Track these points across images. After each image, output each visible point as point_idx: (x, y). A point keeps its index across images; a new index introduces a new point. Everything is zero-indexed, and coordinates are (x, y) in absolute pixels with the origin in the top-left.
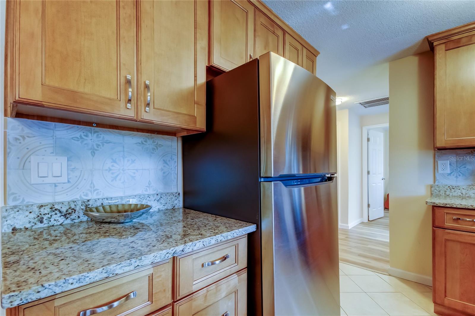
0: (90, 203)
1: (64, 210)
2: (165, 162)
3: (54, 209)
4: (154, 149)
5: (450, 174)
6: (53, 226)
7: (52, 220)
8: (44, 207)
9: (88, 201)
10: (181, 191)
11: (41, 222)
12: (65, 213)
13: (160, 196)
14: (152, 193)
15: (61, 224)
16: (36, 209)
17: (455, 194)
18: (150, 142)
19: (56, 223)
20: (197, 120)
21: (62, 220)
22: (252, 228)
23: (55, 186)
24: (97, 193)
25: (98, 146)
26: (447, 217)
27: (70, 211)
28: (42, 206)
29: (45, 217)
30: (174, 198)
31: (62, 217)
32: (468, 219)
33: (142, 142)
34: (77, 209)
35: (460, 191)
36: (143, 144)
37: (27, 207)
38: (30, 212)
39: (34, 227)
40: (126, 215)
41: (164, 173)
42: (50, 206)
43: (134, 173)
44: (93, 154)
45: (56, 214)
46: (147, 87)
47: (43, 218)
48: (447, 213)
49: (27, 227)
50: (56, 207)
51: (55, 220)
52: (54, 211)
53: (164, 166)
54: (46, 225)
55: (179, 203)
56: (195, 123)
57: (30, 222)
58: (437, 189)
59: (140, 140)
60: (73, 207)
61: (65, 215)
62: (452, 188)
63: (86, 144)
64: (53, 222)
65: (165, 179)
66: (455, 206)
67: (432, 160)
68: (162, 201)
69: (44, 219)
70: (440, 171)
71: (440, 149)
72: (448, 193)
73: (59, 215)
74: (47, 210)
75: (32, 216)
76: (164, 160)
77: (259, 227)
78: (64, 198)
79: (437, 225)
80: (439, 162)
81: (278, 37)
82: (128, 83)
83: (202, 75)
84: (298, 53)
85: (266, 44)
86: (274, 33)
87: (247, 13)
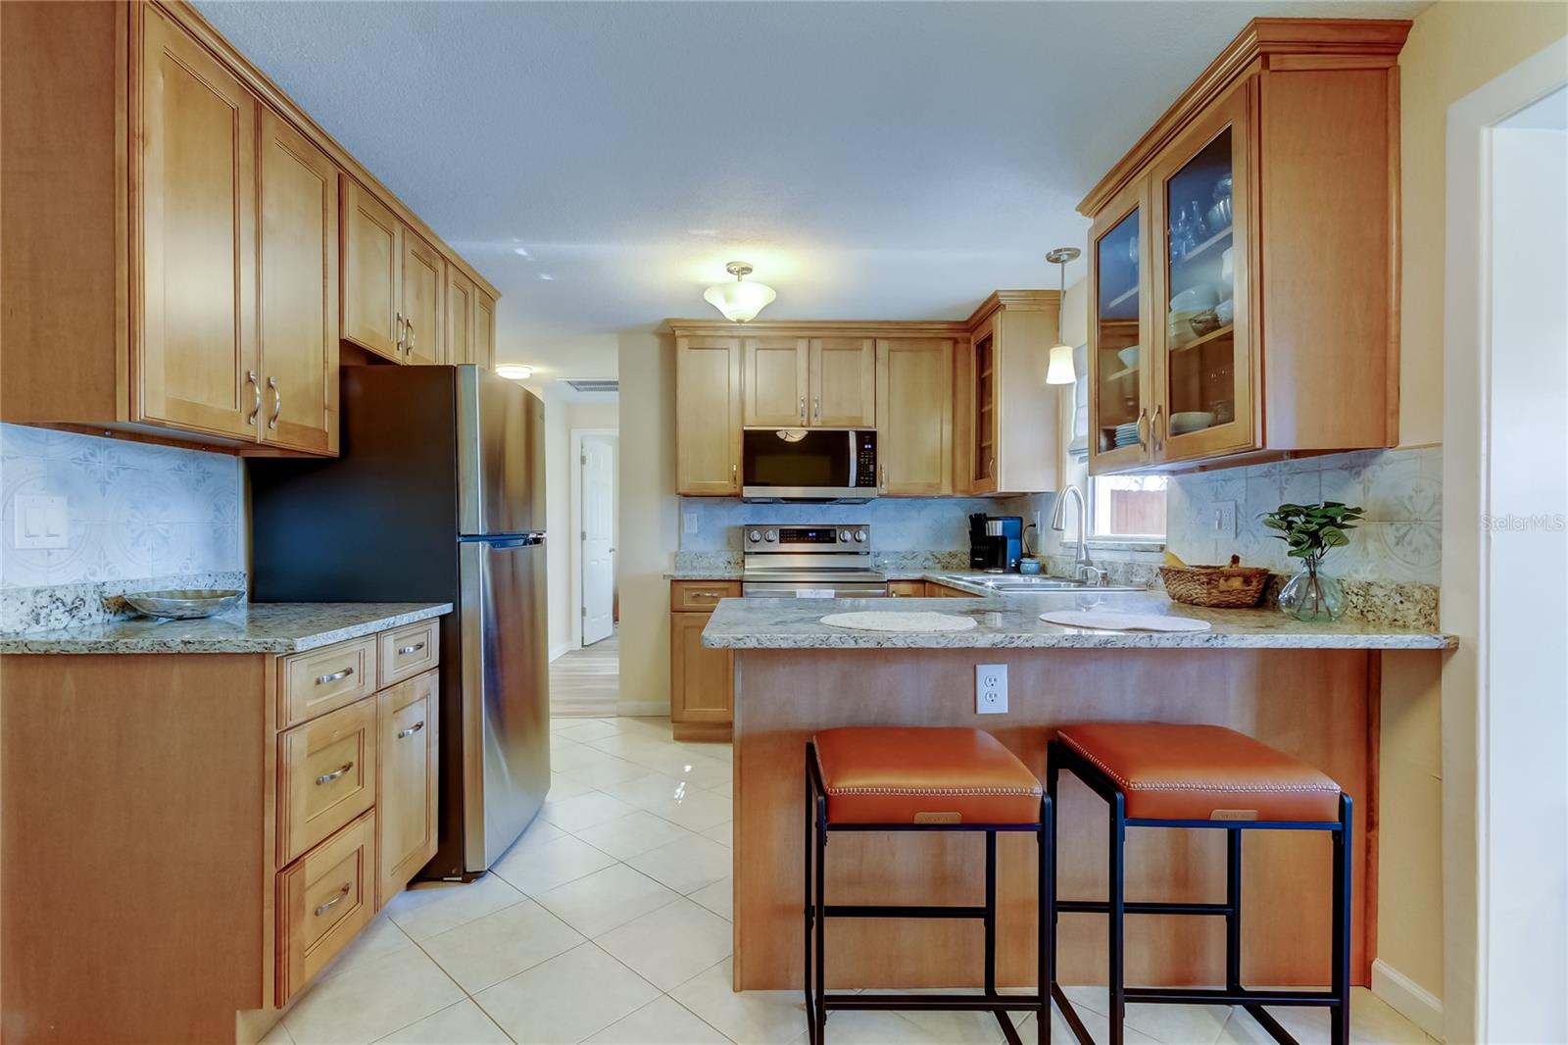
1: (68, 600)
2: (218, 509)
3: (54, 599)
4: (198, 481)
5: (696, 535)
6: (54, 630)
7: (52, 618)
8: (41, 594)
9: (104, 584)
10: (244, 567)
11: (37, 622)
12: (70, 606)
15: (65, 628)
16: (29, 597)
17: (702, 564)
18: (192, 466)
20: (330, 438)
21: (65, 619)
22: (447, 608)
23: (49, 554)
25: (110, 474)
26: (686, 595)
27: (77, 603)
28: (38, 592)
29: (43, 612)
30: (237, 584)
31: (67, 614)
32: (710, 595)
33: (179, 466)
34: (88, 599)
35: (708, 560)
36: (181, 470)
37: (18, 591)
38: (22, 603)
39: (27, 632)
41: (215, 531)
42: (49, 593)
43: (167, 531)
44: (103, 491)
45: (58, 608)
46: (272, 387)
47: (39, 614)
48: (686, 588)
49: (18, 631)
50: (57, 594)
51: (57, 619)
52: (54, 603)
53: (216, 518)
54: (44, 629)
56: (326, 443)
57: (21, 622)
58: (682, 555)
59: (175, 463)
60: (81, 596)
61: (70, 611)
62: (699, 556)
63: (92, 471)
64: (53, 624)
65: (217, 543)
66: (694, 578)
67: (676, 512)
69: (41, 617)
70: (686, 531)
71: (686, 496)
72: (694, 564)
73: (62, 609)
74: (43, 600)
75: (25, 609)
76: (216, 506)
77: (458, 607)
78: (66, 576)
79: (676, 607)
80: (686, 516)
81: (437, 271)
82: (250, 383)
83: (334, 358)
84: (467, 298)
85: (419, 290)
86: (430, 266)
87: (392, 237)
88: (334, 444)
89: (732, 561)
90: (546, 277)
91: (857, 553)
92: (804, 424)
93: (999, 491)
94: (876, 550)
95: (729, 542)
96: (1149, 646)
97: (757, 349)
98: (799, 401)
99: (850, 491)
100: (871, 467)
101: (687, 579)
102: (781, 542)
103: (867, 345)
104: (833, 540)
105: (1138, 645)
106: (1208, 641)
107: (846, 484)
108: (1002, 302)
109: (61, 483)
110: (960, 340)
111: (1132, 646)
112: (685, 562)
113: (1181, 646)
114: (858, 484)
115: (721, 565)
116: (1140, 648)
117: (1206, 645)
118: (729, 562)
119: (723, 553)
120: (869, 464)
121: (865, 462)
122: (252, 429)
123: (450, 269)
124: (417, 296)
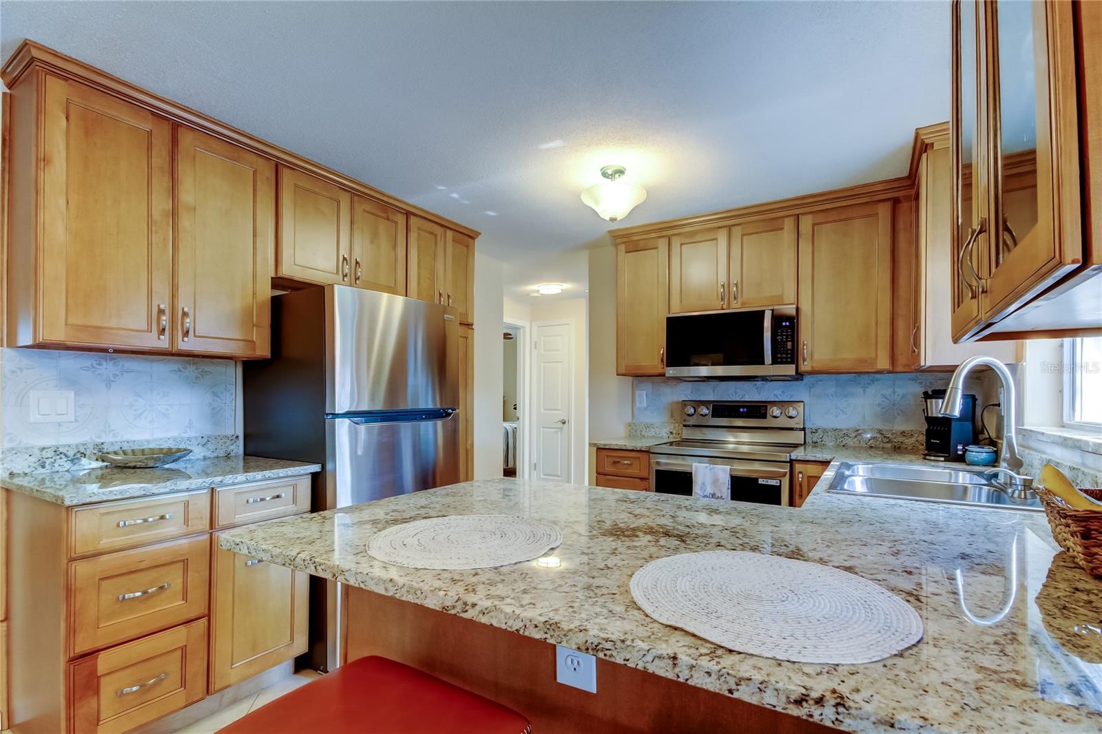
0: (105, 446)
1: (71, 454)
2: (215, 394)
3: (58, 453)
4: (197, 378)
5: (646, 409)
6: (57, 472)
7: (56, 465)
8: (46, 450)
9: (102, 444)
10: (240, 432)
11: (43, 467)
12: (72, 457)
13: (206, 441)
14: (194, 435)
15: (67, 471)
16: (37, 452)
17: (650, 434)
18: (191, 368)
19: (61, 469)
20: (257, 346)
21: (68, 465)
22: (316, 468)
23: (59, 425)
24: (114, 435)
25: (115, 376)
26: (608, 461)
27: (78, 455)
28: (44, 448)
29: (48, 462)
30: (229, 443)
31: (69, 462)
32: (626, 462)
33: (179, 369)
34: (88, 453)
35: (654, 430)
36: (181, 371)
37: (27, 448)
38: (30, 455)
39: (34, 473)
40: (157, 457)
41: (213, 409)
42: (54, 449)
43: (167, 410)
44: (109, 386)
45: (61, 458)
46: (185, 314)
47: (45, 462)
48: (608, 456)
49: (26, 472)
50: (61, 450)
51: (60, 465)
52: (58, 455)
53: (214, 400)
54: (48, 471)
55: (238, 448)
56: (254, 349)
57: (30, 467)
58: (634, 427)
59: (175, 367)
60: (82, 451)
61: (72, 461)
62: (647, 426)
63: (99, 374)
64: (57, 468)
65: (215, 416)
67: (630, 389)
68: (209, 445)
69: (47, 464)
70: (638, 405)
71: (638, 376)
72: (643, 433)
73: (65, 459)
74: (50, 453)
75: (33, 459)
76: (213, 392)
77: (323, 467)
78: (71, 439)
79: (600, 471)
80: (637, 393)
81: (396, 223)
82: (161, 312)
83: (266, 292)
84: (436, 239)
85: (374, 237)
86: (388, 219)
87: (338, 202)
88: (263, 350)
89: (675, 432)
90: (492, 214)
91: (792, 429)
92: (725, 307)
93: (922, 364)
94: (813, 427)
95: (672, 416)
96: (670, 675)
97: (682, 244)
98: (719, 285)
99: (768, 369)
100: (789, 344)
101: (607, 447)
102: (713, 416)
103: (789, 224)
104: (764, 416)
105: (652, 668)
106: (799, 702)
107: (762, 362)
108: (927, 141)
109: (69, 382)
110: (902, 199)
111: (640, 667)
112: (636, 431)
113: (736, 695)
114: (775, 362)
115: (665, 434)
116: (653, 675)
117: (794, 711)
118: (671, 433)
119: (666, 425)
120: (787, 341)
121: (782, 339)
122: (164, 343)
123: (413, 219)
124: (372, 242)
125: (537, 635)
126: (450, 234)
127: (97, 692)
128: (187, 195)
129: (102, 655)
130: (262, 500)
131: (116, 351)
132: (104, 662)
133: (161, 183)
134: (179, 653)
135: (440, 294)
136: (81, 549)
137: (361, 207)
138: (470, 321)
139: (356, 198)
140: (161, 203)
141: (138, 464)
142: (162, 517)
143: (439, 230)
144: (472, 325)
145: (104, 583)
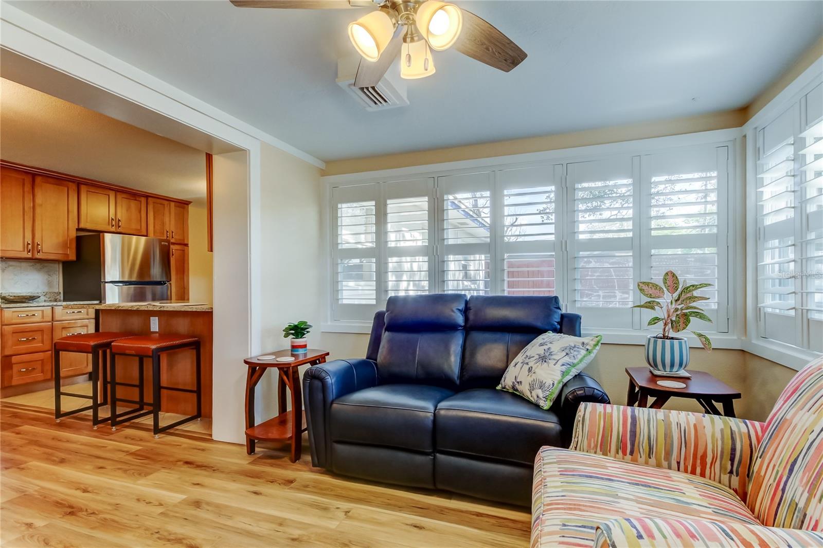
2: (49, 275)
4: (41, 268)
10: (61, 290)
13: (46, 293)
14: (40, 291)
18: (38, 265)
20: (69, 256)
24: (6, 290)
25: (6, 268)
30: (56, 295)
40: (28, 298)
41: (48, 281)
43: (28, 281)
46: (38, 245)
53: (49, 278)
55: (60, 297)
65: (50, 284)
68: (47, 296)
77: (100, 301)
81: (140, 201)
82: (28, 244)
83: (73, 234)
84: (164, 207)
85: (128, 209)
86: (136, 200)
87: (109, 195)
88: (73, 257)
117: (160, 309)
122: (30, 255)
123: (150, 199)
124: (127, 210)
125: (130, 309)
126: (173, 204)
127: (12, 368)
128: (39, 200)
129: (14, 357)
130: (73, 312)
131: (6, 258)
132: (14, 359)
133: (29, 197)
134: (40, 362)
135: (167, 232)
136: (6, 322)
137: (120, 196)
138: (186, 242)
139: (118, 193)
140: (28, 204)
141: (18, 300)
142: (34, 315)
143: (166, 203)
144: (188, 244)
145: (14, 334)
